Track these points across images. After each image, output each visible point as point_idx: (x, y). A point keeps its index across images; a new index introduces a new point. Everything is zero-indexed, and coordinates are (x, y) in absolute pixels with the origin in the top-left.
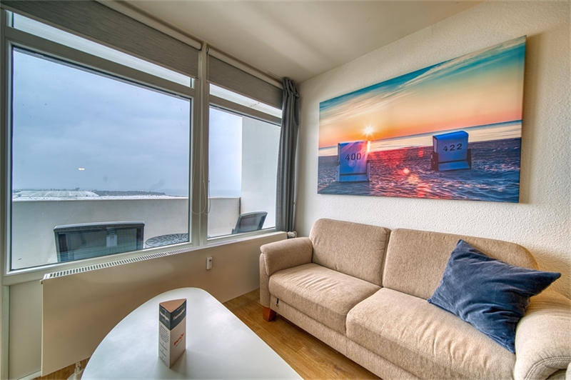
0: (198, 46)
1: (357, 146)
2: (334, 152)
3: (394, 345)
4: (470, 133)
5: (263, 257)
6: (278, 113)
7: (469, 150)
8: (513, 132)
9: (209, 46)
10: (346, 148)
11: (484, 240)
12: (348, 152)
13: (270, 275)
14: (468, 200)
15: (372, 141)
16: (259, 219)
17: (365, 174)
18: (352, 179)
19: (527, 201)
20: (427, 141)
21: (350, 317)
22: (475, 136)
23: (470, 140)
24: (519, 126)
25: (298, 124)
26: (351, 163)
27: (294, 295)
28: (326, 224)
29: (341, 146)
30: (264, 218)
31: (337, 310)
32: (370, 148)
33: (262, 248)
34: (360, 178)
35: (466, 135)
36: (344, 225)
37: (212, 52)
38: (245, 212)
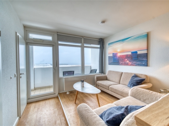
0: (82, 37)
1: (116, 54)
2: (111, 55)
3: (116, 90)
4: (138, 52)
5: (95, 78)
6: (99, 46)
7: (138, 56)
8: (145, 52)
9: (84, 37)
10: (114, 54)
11: (139, 74)
12: (115, 55)
13: (97, 81)
14: (138, 66)
15: (119, 53)
16: (95, 71)
17: (118, 60)
18: (116, 61)
19: (149, 66)
20: (130, 53)
21: (110, 87)
22: (139, 53)
23: (138, 53)
24: (146, 51)
25: (103, 48)
26: (115, 58)
27: (101, 84)
28: (110, 71)
29: (113, 54)
30: (96, 70)
31: (108, 86)
32: (119, 55)
33: (95, 76)
34: (117, 61)
35: (137, 52)
36: (113, 72)
37: (84, 38)
38: (92, 69)
